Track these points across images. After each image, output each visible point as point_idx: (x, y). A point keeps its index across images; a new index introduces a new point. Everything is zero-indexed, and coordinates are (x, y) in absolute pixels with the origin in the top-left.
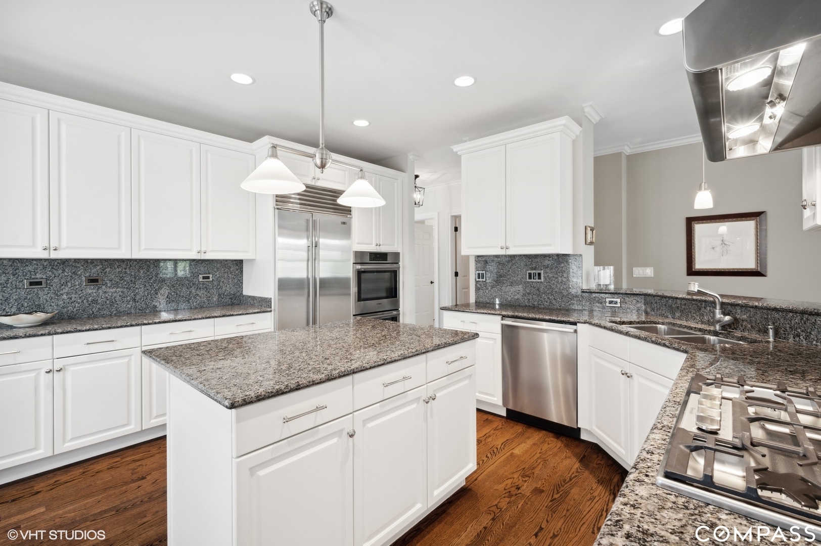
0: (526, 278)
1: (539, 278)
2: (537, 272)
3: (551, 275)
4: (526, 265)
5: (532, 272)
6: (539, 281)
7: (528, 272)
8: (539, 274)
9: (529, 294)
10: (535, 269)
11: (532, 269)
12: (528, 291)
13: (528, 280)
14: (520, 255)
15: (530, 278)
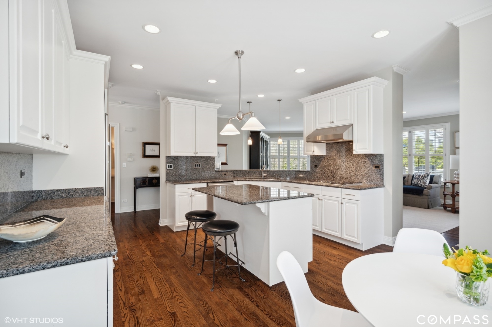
0: (194, 167)
1: (200, 167)
2: (198, 164)
3: (204, 165)
4: (194, 161)
5: (196, 164)
6: (200, 168)
7: (194, 164)
8: (200, 165)
9: (195, 174)
10: (197, 163)
11: (196, 163)
12: (194, 173)
13: (195, 168)
14: (191, 156)
15: (195, 167)
